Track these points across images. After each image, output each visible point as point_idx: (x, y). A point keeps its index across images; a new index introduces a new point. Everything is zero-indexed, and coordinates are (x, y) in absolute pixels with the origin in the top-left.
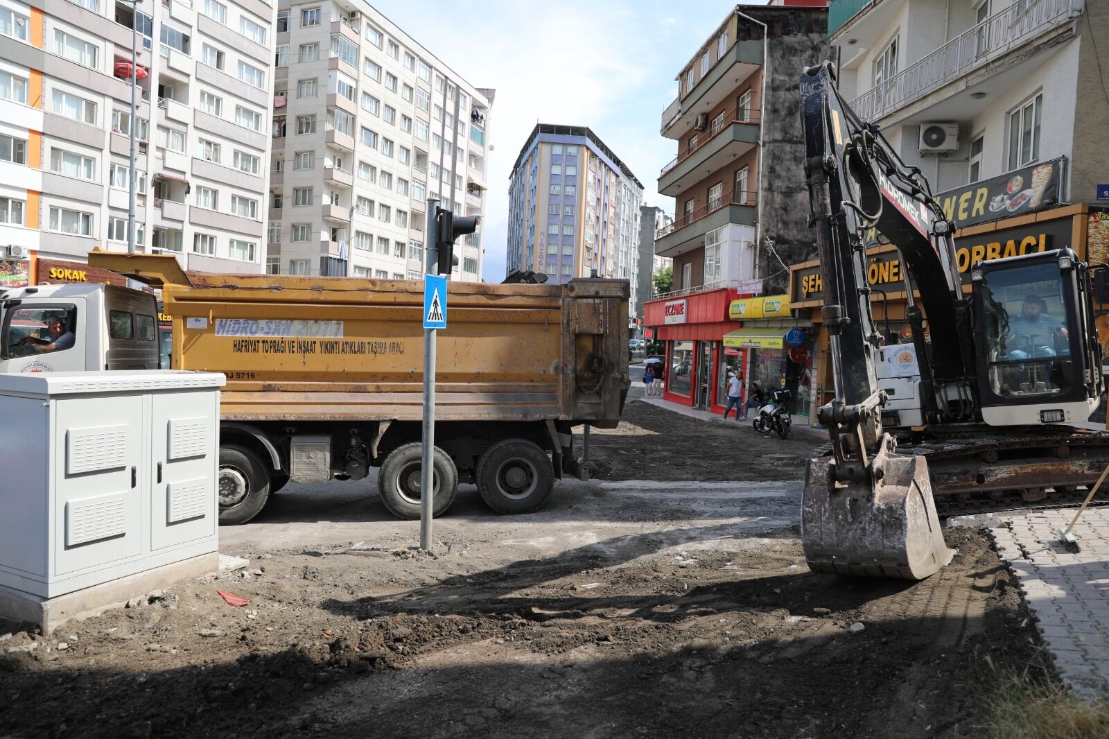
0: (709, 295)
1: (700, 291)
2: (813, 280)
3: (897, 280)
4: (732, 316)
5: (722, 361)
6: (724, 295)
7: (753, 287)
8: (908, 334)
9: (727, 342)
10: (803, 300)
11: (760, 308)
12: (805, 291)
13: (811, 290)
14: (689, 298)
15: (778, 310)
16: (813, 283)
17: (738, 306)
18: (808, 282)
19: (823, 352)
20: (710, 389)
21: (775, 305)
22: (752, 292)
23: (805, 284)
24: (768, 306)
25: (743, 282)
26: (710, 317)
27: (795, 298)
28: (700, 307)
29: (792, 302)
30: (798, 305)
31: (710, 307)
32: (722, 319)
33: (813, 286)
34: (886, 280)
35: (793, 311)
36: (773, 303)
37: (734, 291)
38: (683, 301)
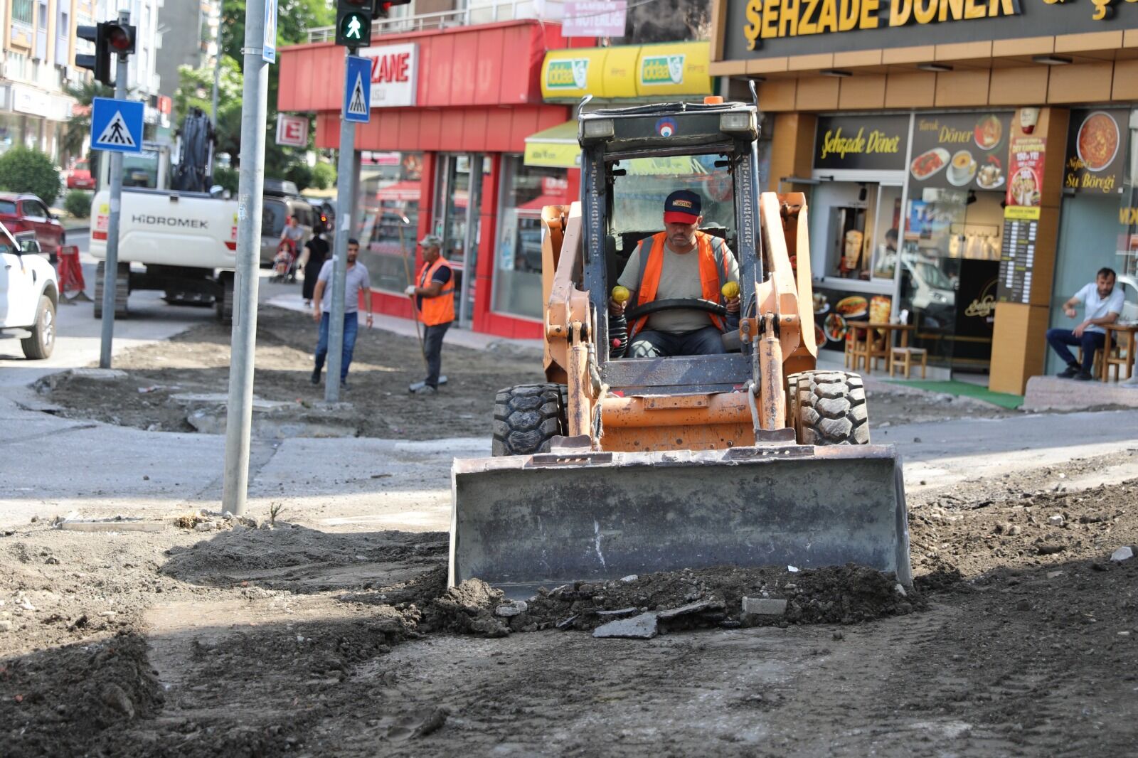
0: (483, 34)
1: (452, 26)
2: (773, 8)
3: (983, 14)
4: (548, 91)
5: (505, 205)
6: (528, 35)
7: (603, 20)
8: (988, 140)
9: (536, 155)
10: (747, 57)
11: (630, 73)
12: (751, 36)
13: (769, 32)
14: (425, 41)
15: (676, 78)
16: (774, 16)
17: (568, 66)
18: (761, 12)
19: (783, 179)
20: (473, 275)
21: (670, 66)
22: (597, 33)
23: (753, 17)
24: (651, 68)
25: (578, 7)
26: (486, 92)
27: (726, 51)
28: (458, 66)
29: (716, 61)
30: (735, 67)
31: (487, 66)
32: (523, 97)
33: (774, 23)
34: (957, 15)
35: (717, 82)
36: (663, 62)
37: (554, 28)
38: (409, 48)
